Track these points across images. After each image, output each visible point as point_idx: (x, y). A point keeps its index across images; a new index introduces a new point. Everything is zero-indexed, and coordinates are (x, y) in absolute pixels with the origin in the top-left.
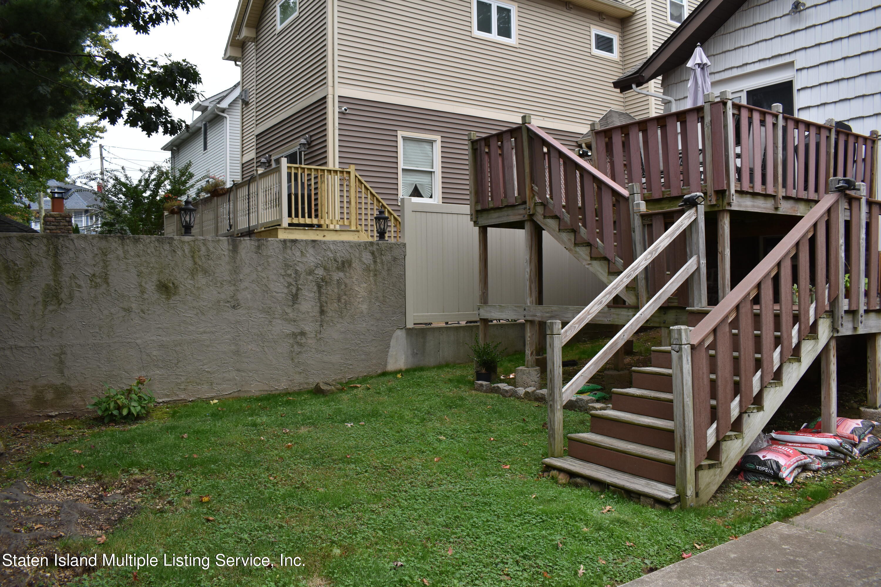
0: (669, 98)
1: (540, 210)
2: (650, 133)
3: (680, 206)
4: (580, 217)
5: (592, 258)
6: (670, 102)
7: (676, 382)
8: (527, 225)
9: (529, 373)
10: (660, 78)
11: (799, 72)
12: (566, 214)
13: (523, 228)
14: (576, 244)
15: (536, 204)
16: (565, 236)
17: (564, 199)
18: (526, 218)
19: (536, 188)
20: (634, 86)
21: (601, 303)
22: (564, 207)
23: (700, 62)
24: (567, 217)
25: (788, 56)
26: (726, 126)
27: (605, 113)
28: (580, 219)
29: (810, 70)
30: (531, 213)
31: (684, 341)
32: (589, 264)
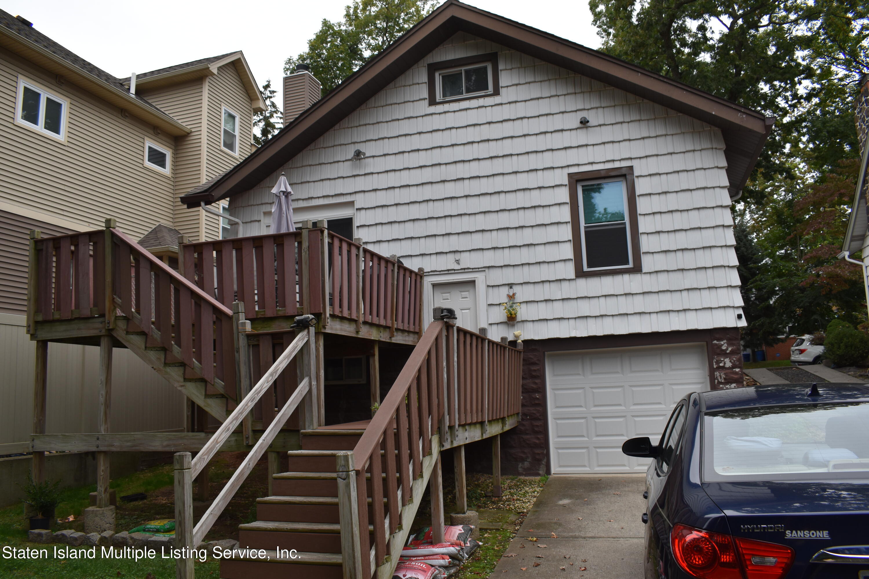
0: (237, 220)
1: (122, 325)
2: (245, 252)
3: (292, 327)
4: (173, 335)
5: (185, 380)
6: (237, 224)
7: (343, 511)
8: (104, 342)
9: (103, 513)
10: (228, 199)
11: (358, 212)
12: (156, 331)
13: (98, 344)
14: (166, 364)
15: (117, 318)
16: (152, 355)
17: (153, 315)
18: (103, 332)
19: (118, 300)
20: (202, 204)
21: (228, 430)
22: (153, 323)
23: (284, 190)
24: (157, 334)
25: (349, 196)
26: (323, 253)
27: (154, 227)
28: (173, 337)
29: (368, 211)
30: (111, 327)
31: (351, 468)
32: (182, 386)
